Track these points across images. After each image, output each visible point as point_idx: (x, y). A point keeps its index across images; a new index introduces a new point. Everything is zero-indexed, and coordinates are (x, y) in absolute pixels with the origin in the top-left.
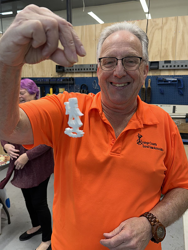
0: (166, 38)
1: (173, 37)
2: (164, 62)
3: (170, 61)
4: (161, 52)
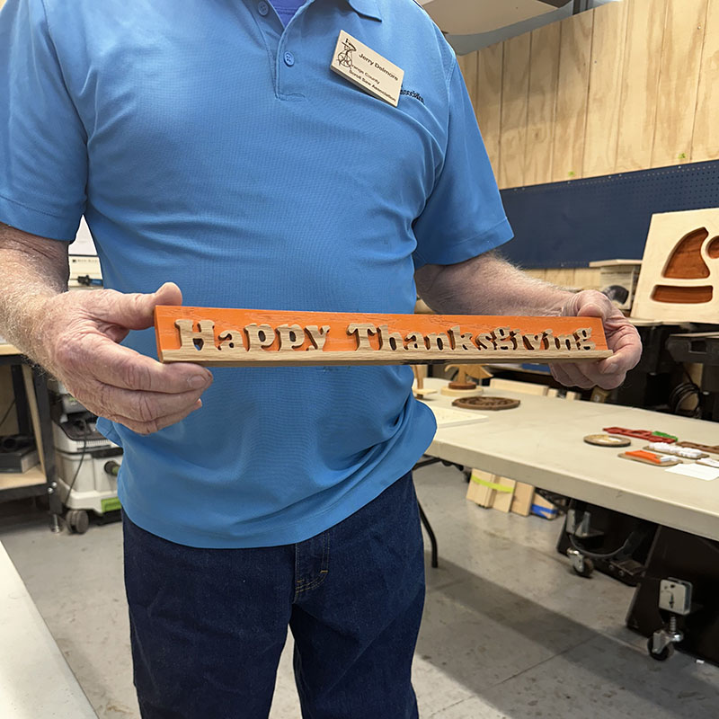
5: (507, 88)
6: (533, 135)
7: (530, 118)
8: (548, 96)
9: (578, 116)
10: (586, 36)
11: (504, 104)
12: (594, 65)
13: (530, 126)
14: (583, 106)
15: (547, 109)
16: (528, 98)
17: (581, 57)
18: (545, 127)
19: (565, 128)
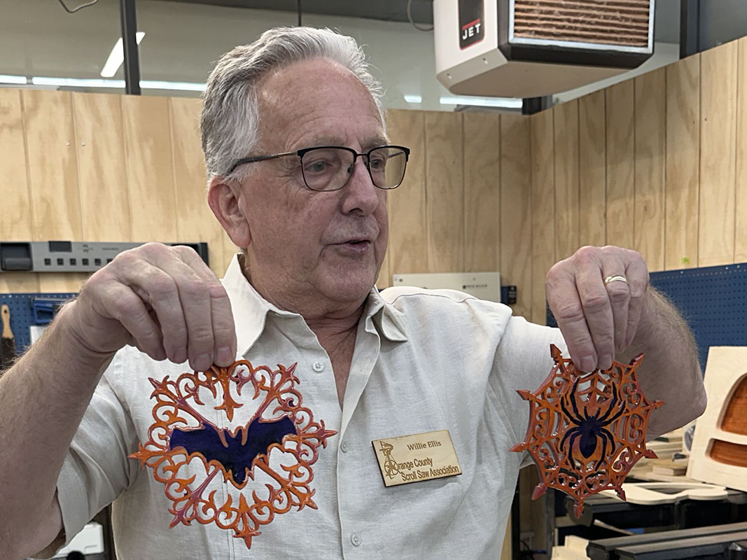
0: (42, 162)
1: (64, 161)
2: (47, 247)
3: (69, 243)
4: (31, 211)
5: (611, 147)
6: (642, 209)
7: (637, 186)
8: (656, 159)
9: (690, 187)
10: (693, 86)
11: (609, 167)
12: (704, 123)
13: (638, 197)
14: (695, 175)
15: (656, 175)
16: (635, 159)
17: (689, 113)
18: (654, 198)
19: (676, 201)
